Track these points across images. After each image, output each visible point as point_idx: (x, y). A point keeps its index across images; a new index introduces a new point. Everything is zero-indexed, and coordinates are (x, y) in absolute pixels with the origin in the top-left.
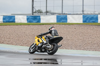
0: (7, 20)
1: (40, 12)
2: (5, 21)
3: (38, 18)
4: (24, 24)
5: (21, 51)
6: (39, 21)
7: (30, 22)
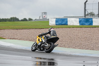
0: (60, 22)
1: (92, 14)
2: (57, 23)
3: (90, 20)
4: (77, 27)
5: (73, 54)
6: (91, 23)
7: (82, 24)
